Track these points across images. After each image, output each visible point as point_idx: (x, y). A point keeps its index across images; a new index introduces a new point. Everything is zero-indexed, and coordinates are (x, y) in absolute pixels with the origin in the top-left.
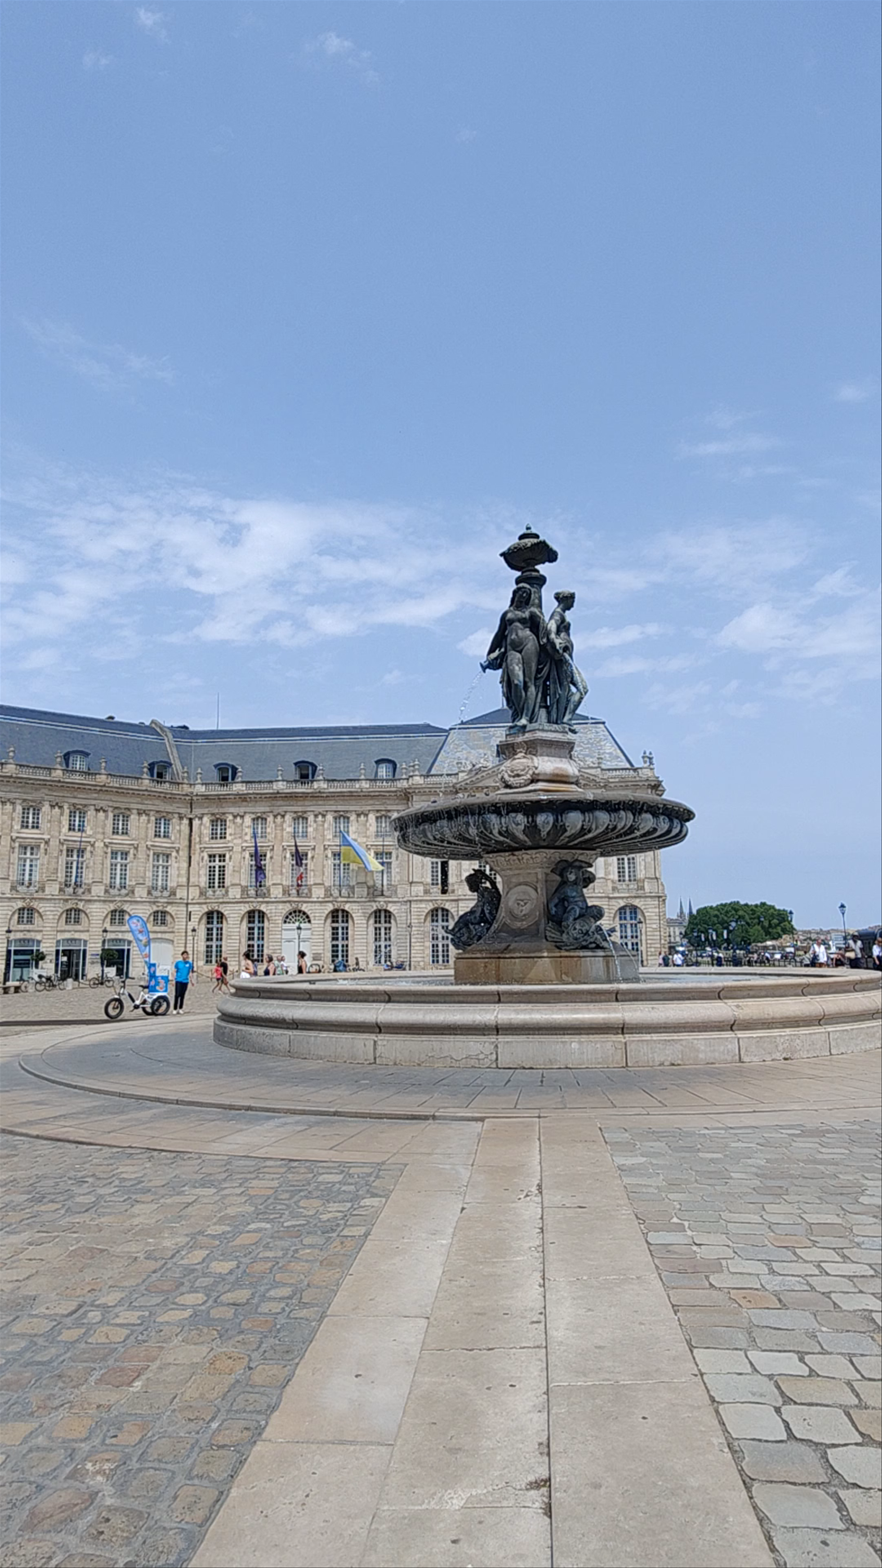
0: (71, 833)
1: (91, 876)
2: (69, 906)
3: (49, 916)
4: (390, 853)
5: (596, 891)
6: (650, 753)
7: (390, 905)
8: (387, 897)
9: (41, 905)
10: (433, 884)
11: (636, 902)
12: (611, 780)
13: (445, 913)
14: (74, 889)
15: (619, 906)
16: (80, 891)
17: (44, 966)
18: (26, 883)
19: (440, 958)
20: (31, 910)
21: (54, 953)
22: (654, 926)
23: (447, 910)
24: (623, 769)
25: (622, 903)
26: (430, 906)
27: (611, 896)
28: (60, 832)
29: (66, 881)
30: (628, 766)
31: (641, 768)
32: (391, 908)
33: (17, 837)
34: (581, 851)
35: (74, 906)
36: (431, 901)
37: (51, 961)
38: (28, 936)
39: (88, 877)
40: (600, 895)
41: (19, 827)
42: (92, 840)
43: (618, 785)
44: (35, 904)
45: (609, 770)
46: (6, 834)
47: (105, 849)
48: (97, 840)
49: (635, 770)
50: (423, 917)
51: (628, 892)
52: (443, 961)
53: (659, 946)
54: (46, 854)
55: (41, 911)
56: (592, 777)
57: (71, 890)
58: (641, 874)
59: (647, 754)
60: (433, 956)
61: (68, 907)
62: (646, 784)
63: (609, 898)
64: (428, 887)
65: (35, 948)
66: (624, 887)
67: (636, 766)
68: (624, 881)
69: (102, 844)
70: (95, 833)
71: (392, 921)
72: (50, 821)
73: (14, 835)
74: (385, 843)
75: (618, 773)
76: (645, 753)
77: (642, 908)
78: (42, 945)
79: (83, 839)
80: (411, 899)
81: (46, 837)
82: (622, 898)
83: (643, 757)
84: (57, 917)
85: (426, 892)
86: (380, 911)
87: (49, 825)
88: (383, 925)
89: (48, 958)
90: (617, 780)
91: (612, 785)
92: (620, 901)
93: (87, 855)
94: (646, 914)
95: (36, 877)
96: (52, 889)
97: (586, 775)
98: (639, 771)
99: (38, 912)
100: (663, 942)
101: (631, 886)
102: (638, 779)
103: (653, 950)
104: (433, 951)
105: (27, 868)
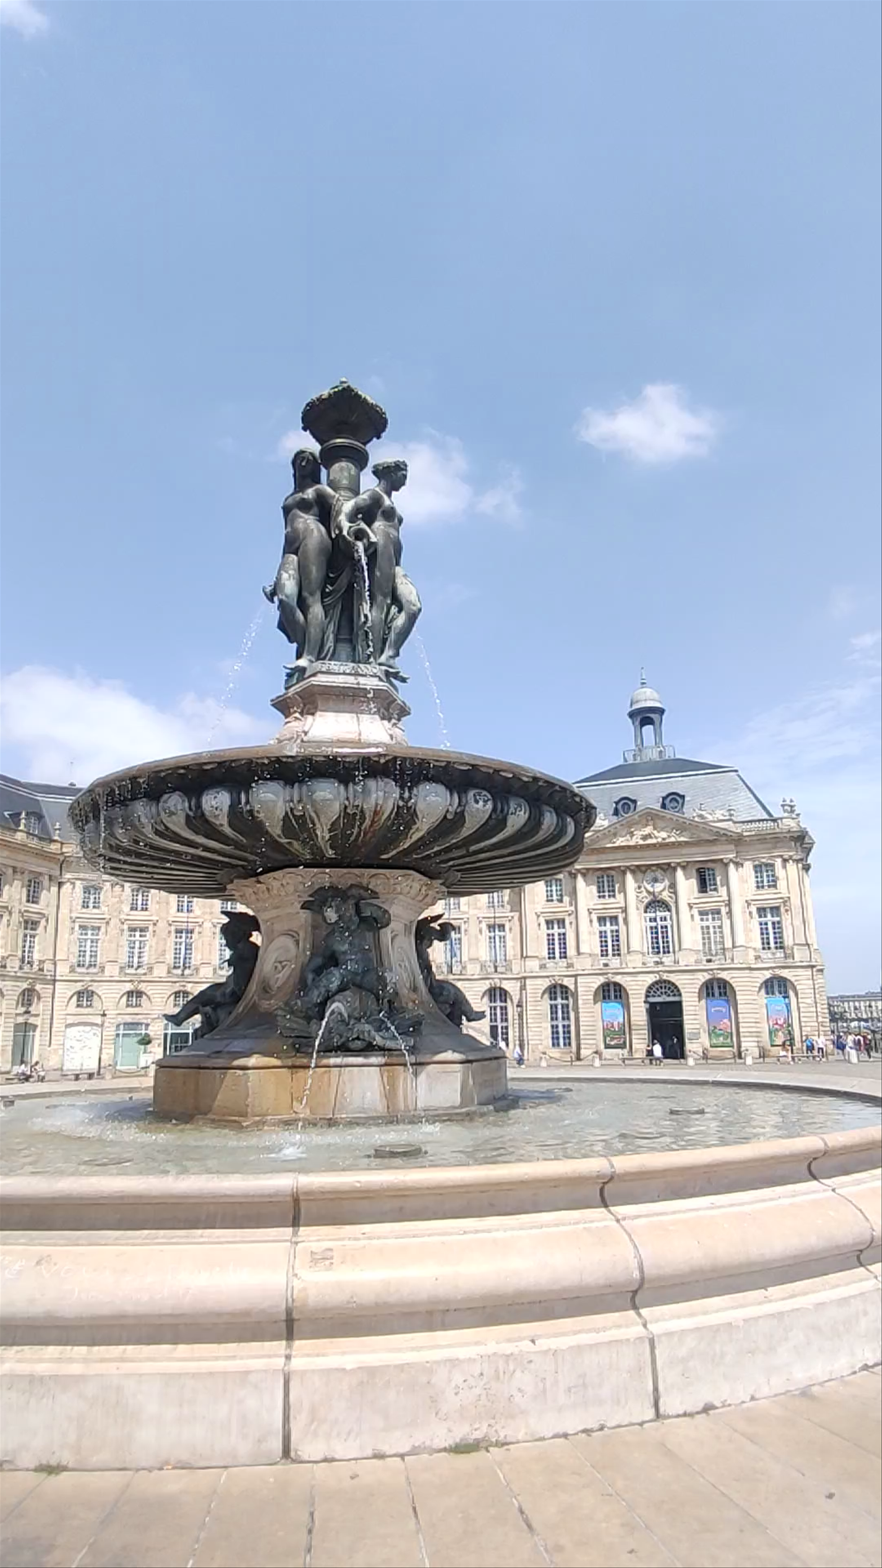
0: (180, 914)
1: (199, 957)
2: (177, 988)
3: (157, 1000)
4: (503, 926)
5: (735, 961)
6: (791, 801)
7: (504, 982)
8: (502, 973)
9: (149, 988)
10: (549, 958)
11: (785, 973)
12: (745, 834)
13: (564, 990)
14: (183, 971)
15: (764, 979)
16: (187, 972)
17: (153, 1050)
18: (135, 965)
19: (561, 1041)
20: (140, 994)
21: (162, 1037)
22: (809, 1001)
23: (566, 987)
24: (759, 821)
25: (768, 975)
26: (546, 983)
27: (753, 966)
28: (168, 913)
29: (175, 963)
30: (766, 817)
31: (781, 819)
32: (506, 985)
33: (126, 920)
34: (374, 871)
35: (182, 988)
36: (548, 977)
37: (159, 1045)
38: (136, 1019)
39: (196, 958)
40: (739, 966)
41: (129, 909)
42: (200, 920)
43: (755, 838)
44: (142, 987)
45: (743, 822)
46: (116, 916)
47: (213, 929)
48: (205, 920)
49: (775, 820)
50: (540, 995)
51: (775, 962)
52: (565, 1044)
53: (816, 1024)
54: (154, 936)
55: (148, 993)
56: (722, 832)
57: (179, 972)
58: (788, 941)
59: (788, 802)
60: (553, 1038)
61: (177, 990)
62: (788, 835)
63: (750, 969)
64: (544, 962)
65: (143, 1032)
66: (770, 956)
67: (775, 816)
68: (769, 948)
69: (210, 925)
70: (204, 913)
71: (508, 1000)
72: (158, 903)
73: (123, 917)
74: (497, 915)
75: (753, 825)
76: (784, 801)
77: (793, 979)
78: (150, 1028)
79: (190, 920)
80: (525, 975)
81: (155, 918)
82: (767, 969)
83: (783, 806)
84: (165, 1000)
85: (543, 967)
86: (495, 989)
87: (157, 906)
88: (499, 1004)
89: (155, 1043)
90: (753, 833)
91: (747, 839)
92: (765, 972)
93: (195, 936)
94: (798, 987)
95: (145, 959)
96: (160, 971)
97: (715, 830)
98: (779, 821)
99: (147, 996)
100: (820, 1019)
101: (778, 955)
102: (778, 830)
103: (809, 1029)
104: (553, 1033)
105: (136, 951)
